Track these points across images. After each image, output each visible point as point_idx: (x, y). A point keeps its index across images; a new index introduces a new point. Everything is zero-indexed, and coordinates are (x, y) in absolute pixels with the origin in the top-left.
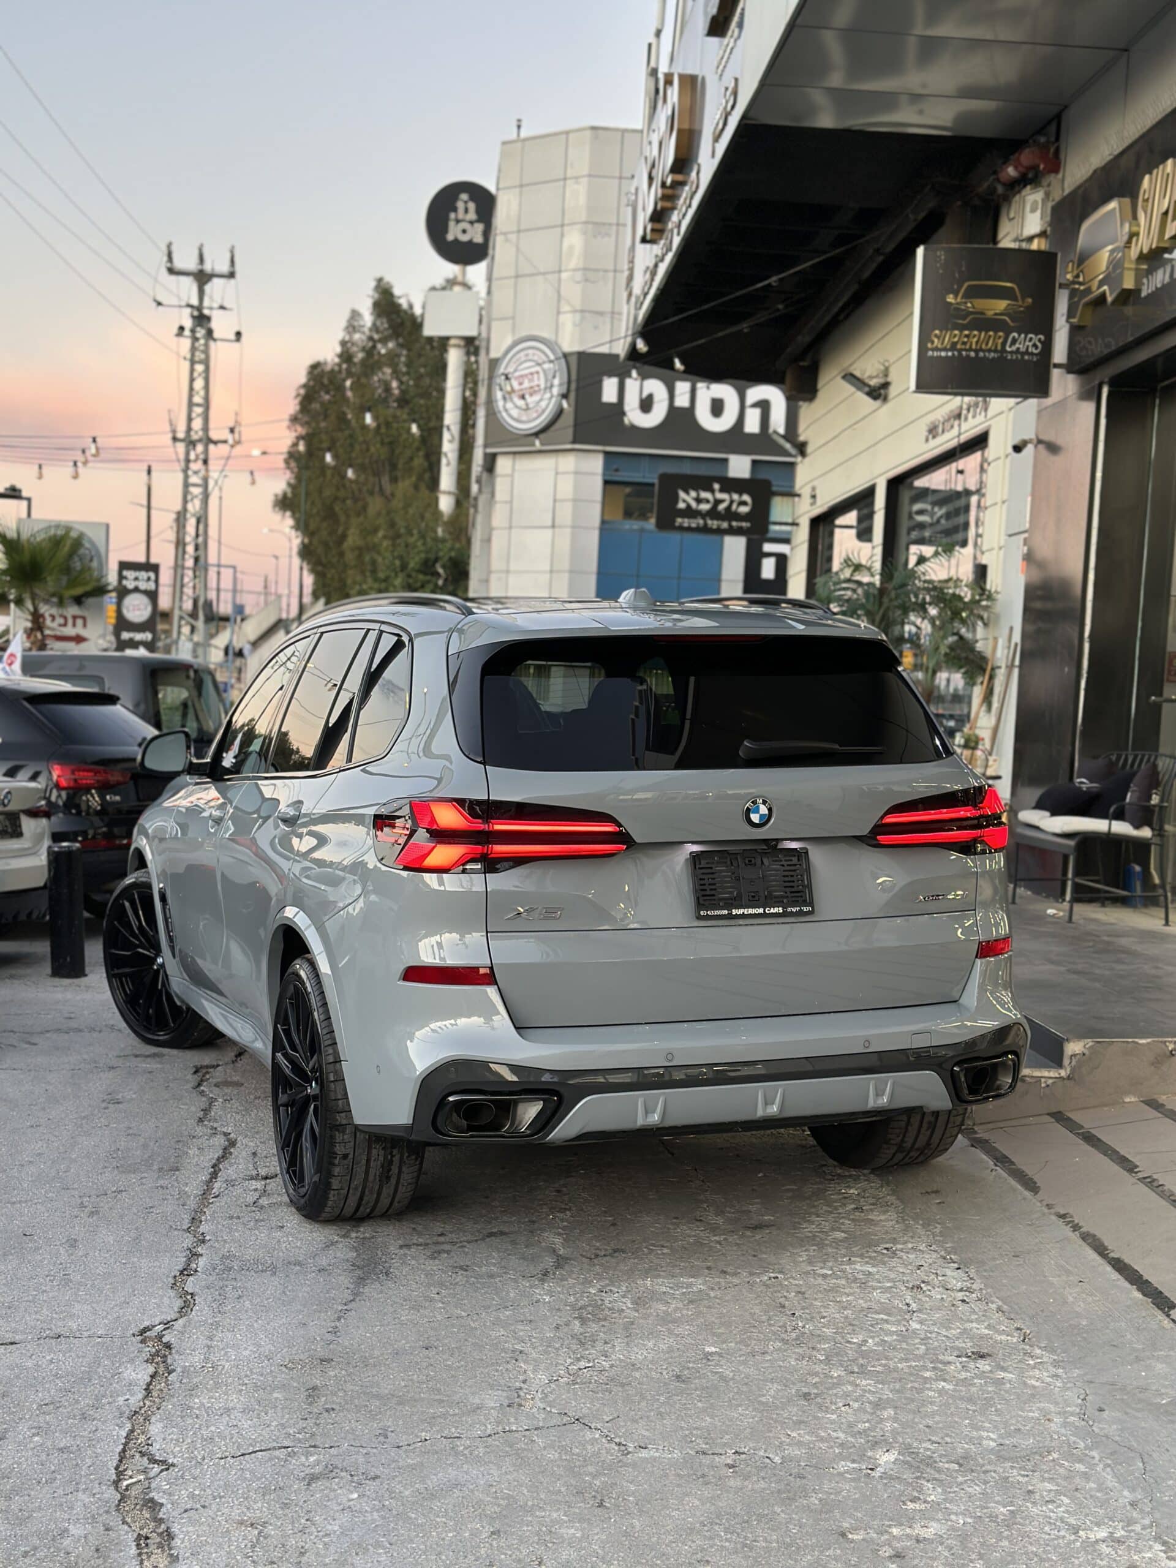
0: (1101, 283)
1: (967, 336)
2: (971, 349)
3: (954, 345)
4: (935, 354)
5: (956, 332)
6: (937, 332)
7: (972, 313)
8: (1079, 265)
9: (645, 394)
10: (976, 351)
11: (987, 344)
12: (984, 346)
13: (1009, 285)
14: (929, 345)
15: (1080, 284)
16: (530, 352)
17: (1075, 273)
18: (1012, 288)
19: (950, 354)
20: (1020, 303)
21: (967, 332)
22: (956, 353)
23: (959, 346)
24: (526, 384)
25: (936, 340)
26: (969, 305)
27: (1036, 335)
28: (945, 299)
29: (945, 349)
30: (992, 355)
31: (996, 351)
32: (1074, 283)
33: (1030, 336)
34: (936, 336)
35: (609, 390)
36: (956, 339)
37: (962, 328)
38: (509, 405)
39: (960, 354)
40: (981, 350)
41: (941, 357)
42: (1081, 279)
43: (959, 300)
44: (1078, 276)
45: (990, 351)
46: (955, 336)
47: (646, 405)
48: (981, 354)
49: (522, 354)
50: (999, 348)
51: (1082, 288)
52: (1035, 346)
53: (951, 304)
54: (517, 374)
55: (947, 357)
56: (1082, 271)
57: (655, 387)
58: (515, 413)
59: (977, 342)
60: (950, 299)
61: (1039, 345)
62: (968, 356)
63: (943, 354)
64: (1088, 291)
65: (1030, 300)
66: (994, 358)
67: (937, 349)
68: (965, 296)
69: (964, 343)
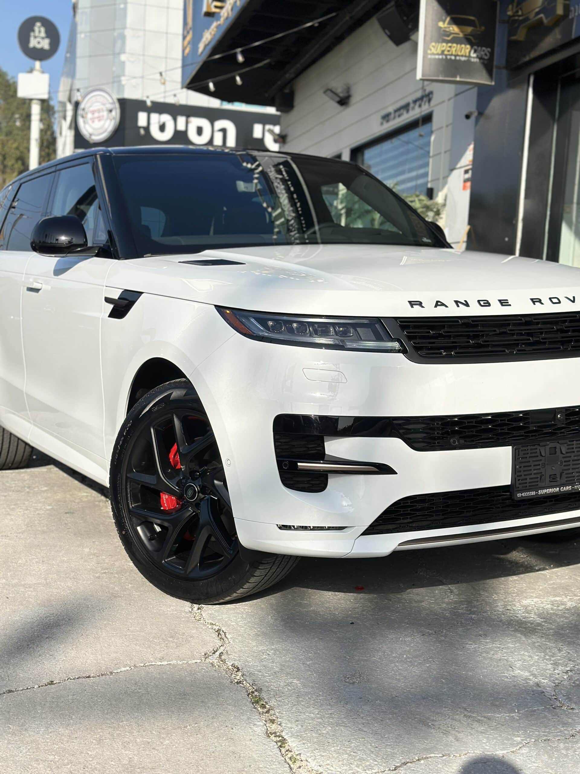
0: (538, 13)
1: (450, 47)
2: (452, 55)
3: (443, 51)
4: (433, 57)
5: (444, 44)
6: (433, 44)
7: (453, 33)
8: (517, 6)
9: (161, 123)
10: (455, 56)
11: (461, 52)
12: (459, 54)
13: (472, 18)
14: (429, 52)
15: (519, 16)
16: (98, 97)
17: (515, 10)
18: (473, 21)
19: (441, 57)
20: (478, 29)
21: (450, 44)
22: (444, 57)
23: (446, 53)
24: (96, 115)
25: (432, 48)
26: (451, 29)
27: (487, 47)
28: (437, 25)
29: (438, 54)
30: (463, 59)
31: (465, 56)
32: (514, 16)
33: (484, 48)
34: (434, 47)
35: (142, 119)
36: (444, 49)
37: (447, 42)
38: (87, 126)
39: (446, 58)
40: (458, 55)
41: (435, 59)
42: (520, 13)
43: (446, 25)
44: (517, 12)
45: (462, 56)
46: (443, 46)
47: (162, 128)
48: (458, 58)
49: (93, 99)
50: (467, 54)
51: (521, 18)
52: (486, 55)
53: (441, 28)
54: (92, 109)
55: (439, 59)
56: (521, 9)
57: (166, 118)
58: (90, 131)
59: (456, 51)
60: (441, 24)
61: (488, 54)
62: (451, 59)
63: (437, 57)
64: (527, 19)
65: (483, 28)
66: (464, 61)
67: (433, 54)
68: (449, 24)
69: (449, 51)
